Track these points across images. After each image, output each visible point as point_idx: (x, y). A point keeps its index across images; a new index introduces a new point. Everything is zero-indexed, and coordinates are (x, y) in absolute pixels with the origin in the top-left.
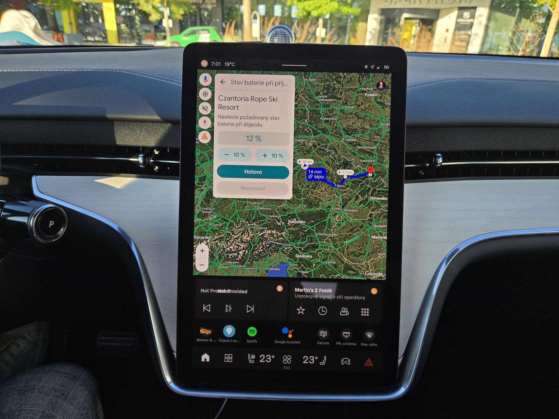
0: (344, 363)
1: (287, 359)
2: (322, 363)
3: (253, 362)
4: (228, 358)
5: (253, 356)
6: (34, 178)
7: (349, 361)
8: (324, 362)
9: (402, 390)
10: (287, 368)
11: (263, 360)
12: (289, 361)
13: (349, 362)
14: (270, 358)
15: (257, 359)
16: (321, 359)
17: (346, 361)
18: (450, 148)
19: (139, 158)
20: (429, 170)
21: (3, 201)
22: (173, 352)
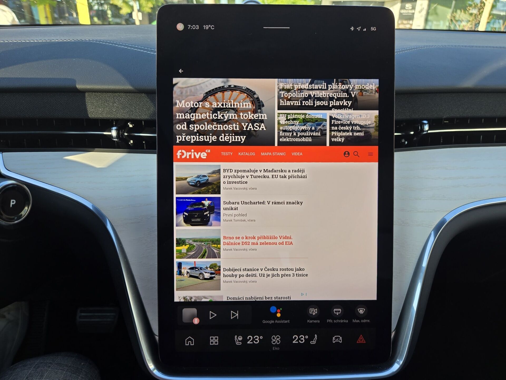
0: (335, 341)
2: (313, 342)
4: (214, 341)
9: (396, 367)
10: (276, 349)
11: (250, 342)
12: (278, 341)
13: (340, 340)
14: (258, 339)
15: (245, 340)
16: (311, 338)
18: (435, 115)
19: (112, 131)
20: (414, 138)
22: (155, 336)
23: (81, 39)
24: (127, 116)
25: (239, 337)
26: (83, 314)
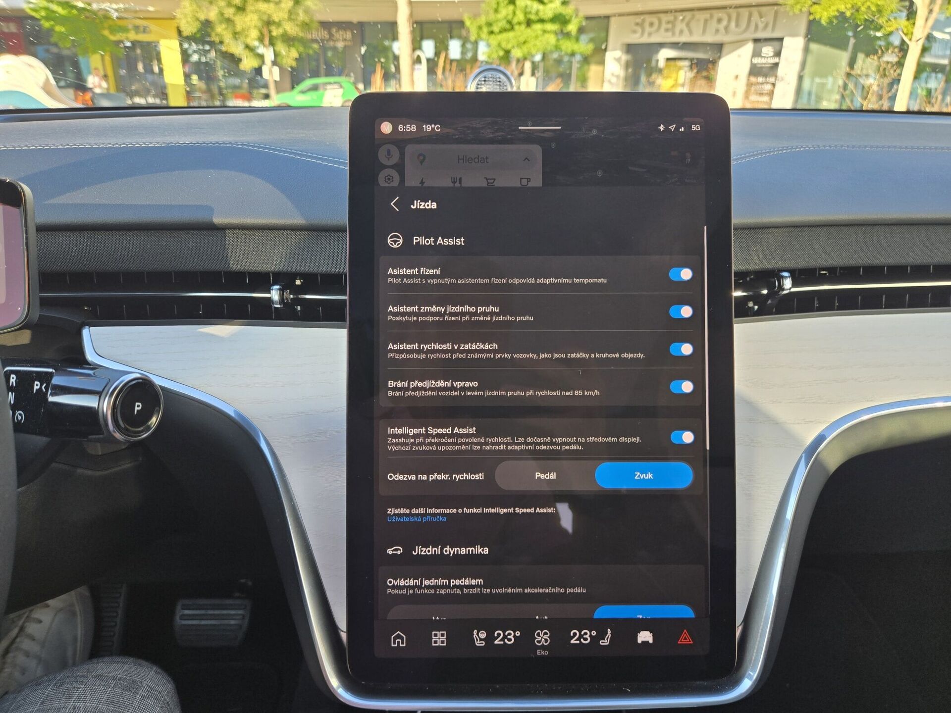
1: (542, 637)
2: (604, 641)
3: (483, 643)
5: (484, 633)
6: (86, 332)
8: (607, 639)
10: (542, 653)
11: (500, 641)
12: (546, 641)
14: (512, 636)
16: (602, 636)
18: (802, 264)
19: (271, 291)
20: (768, 301)
21: (50, 370)
22: (340, 631)
23: (217, 141)
24: (295, 268)
25: (481, 633)
26: (187, 612)
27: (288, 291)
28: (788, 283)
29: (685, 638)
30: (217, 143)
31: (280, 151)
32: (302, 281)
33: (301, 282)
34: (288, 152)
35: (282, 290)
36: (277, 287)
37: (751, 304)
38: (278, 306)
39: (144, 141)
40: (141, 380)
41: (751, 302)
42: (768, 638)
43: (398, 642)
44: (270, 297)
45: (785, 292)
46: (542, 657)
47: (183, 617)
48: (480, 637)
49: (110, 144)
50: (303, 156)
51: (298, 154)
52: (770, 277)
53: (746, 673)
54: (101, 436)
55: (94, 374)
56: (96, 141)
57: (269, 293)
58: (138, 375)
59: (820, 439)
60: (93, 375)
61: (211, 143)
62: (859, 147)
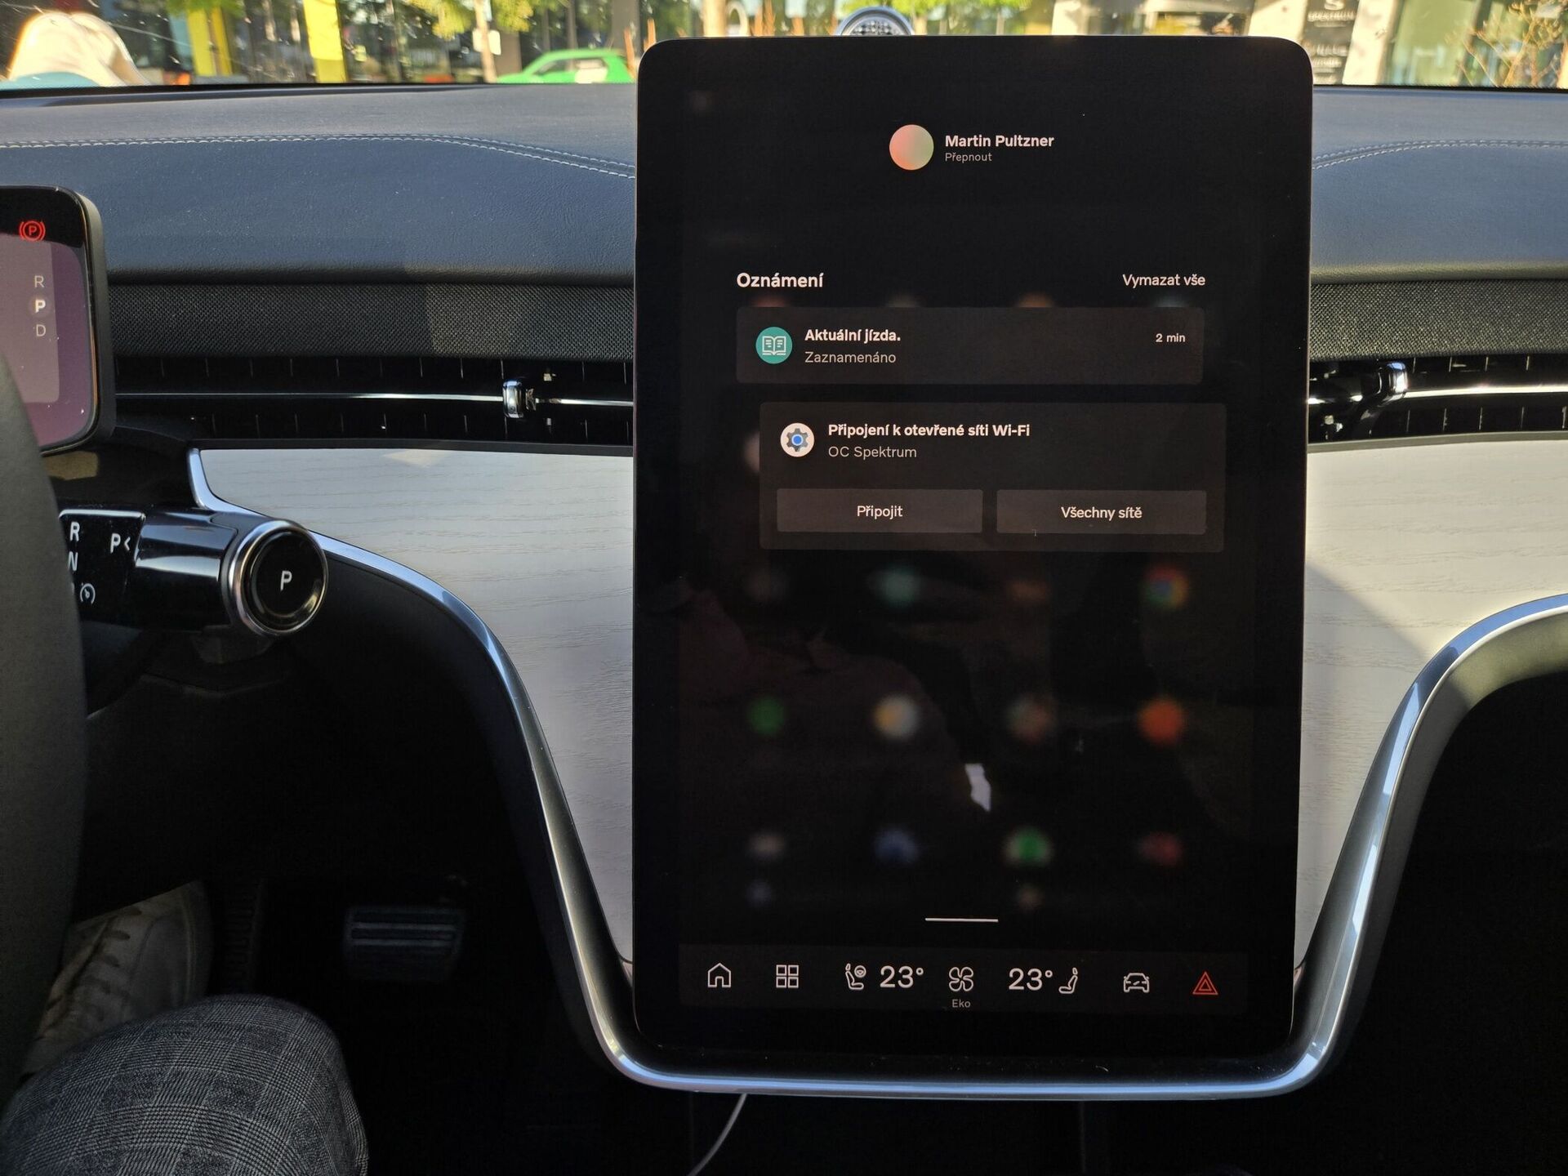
0: (1129, 988)
1: (961, 979)
2: (1066, 987)
3: (860, 986)
4: (787, 976)
5: (862, 969)
6: (194, 459)
7: (1147, 981)
8: (1072, 985)
9: (1307, 1065)
10: (961, 1004)
11: (887, 983)
12: (968, 984)
13: (1145, 986)
14: (910, 974)
15: (873, 978)
16: (1062, 977)
17: (1138, 982)
18: (1428, 346)
19: (504, 391)
20: (1363, 413)
21: (137, 515)
22: (621, 961)
23: (407, 132)
24: (543, 351)
25: (858, 969)
26: (362, 926)
27: (532, 390)
28: (1401, 383)
29: (1205, 985)
30: (408, 136)
31: (517, 149)
32: (554, 375)
33: (553, 377)
34: (529, 151)
35: (521, 389)
36: (514, 383)
37: (1329, 420)
38: (516, 416)
39: (285, 132)
40: (289, 533)
41: (1331, 417)
42: (1348, 990)
43: (719, 981)
44: (503, 402)
45: (1395, 398)
46: (961, 1012)
47: (357, 934)
48: (856, 975)
49: (227, 137)
50: (556, 156)
51: (547, 154)
52: (1371, 371)
53: (1306, 1048)
54: (225, 626)
55: (211, 521)
56: (204, 134)
57: (500, 394)
58: (284, 524)
59: (1448, 655)
60: (209, 522)
61: (398, 136)
62: (1530, 143)
